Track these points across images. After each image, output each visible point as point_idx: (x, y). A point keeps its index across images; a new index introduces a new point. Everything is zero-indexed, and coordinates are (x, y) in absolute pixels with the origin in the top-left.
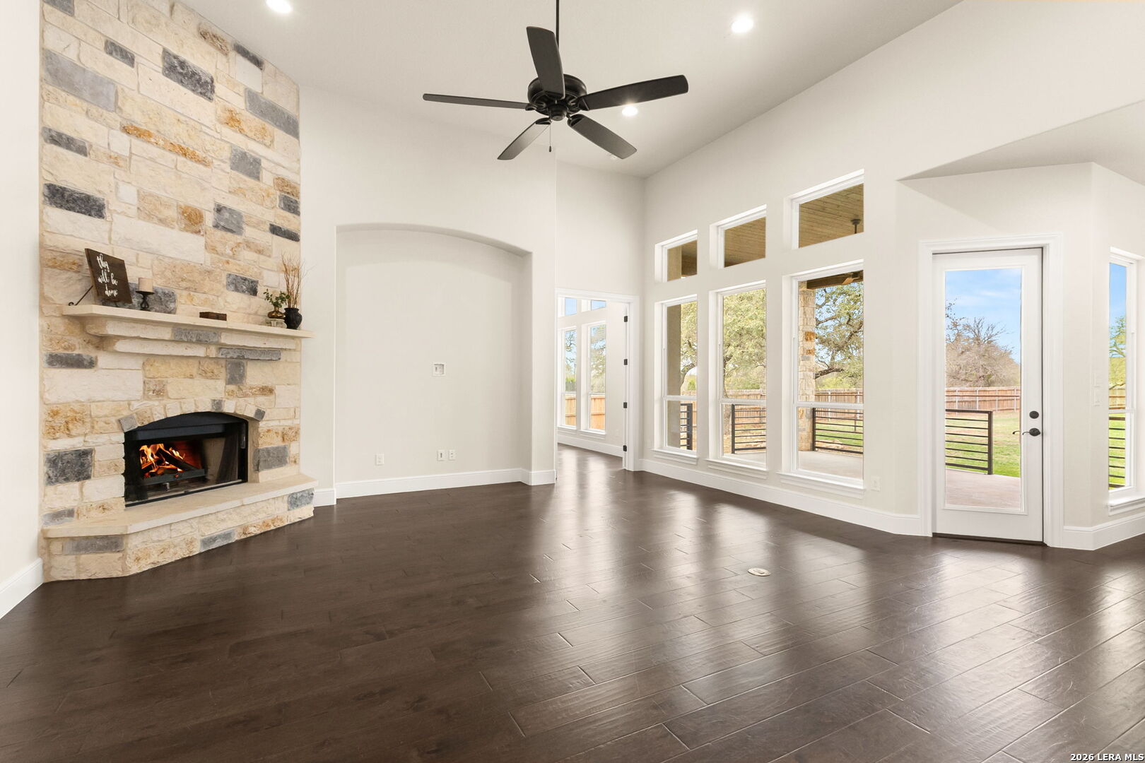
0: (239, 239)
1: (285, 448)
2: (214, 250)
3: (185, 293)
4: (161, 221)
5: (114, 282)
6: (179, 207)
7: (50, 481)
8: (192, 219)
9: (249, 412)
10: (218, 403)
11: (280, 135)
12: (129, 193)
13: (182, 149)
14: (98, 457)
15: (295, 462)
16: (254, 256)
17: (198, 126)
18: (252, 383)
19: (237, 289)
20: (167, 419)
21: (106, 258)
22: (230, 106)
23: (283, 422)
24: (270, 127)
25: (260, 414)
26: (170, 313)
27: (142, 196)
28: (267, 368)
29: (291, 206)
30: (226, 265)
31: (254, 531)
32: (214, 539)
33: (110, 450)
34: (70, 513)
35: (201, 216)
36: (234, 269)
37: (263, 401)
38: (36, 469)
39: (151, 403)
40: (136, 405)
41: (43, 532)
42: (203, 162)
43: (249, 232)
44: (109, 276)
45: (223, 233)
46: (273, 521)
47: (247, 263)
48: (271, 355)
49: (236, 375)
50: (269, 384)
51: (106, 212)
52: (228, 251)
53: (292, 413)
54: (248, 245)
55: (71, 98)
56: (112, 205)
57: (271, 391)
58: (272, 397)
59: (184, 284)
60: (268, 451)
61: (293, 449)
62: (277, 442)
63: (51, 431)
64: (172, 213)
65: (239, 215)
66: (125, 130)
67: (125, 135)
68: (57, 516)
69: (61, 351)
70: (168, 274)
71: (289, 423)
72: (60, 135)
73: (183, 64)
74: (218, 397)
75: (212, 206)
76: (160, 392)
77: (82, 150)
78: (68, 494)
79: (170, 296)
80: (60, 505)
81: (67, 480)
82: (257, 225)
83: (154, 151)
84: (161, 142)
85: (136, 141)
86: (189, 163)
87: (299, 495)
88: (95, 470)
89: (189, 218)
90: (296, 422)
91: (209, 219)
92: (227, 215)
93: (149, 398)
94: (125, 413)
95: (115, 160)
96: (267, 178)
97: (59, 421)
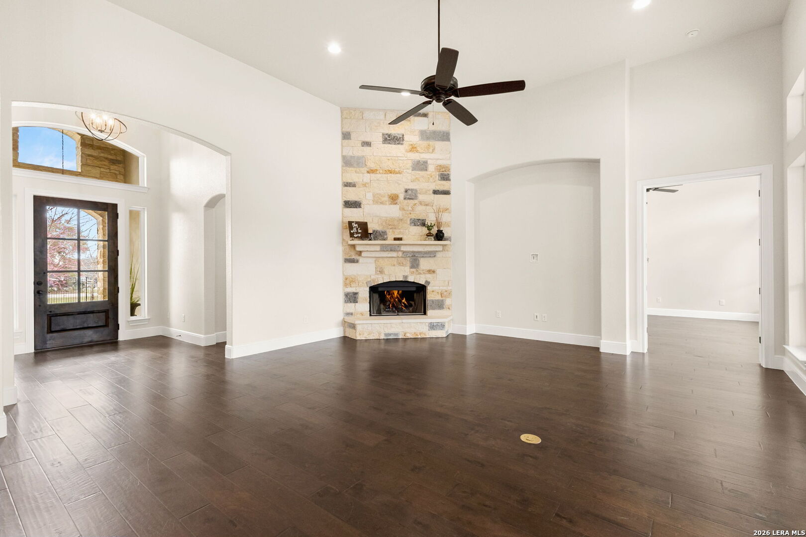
0: (416, 201)
1: (442, 301)
2: (403, 209)
3: (391, 230)
4: (382, 203)
5: (360, 231)
6: (388, 195)
7: (346, 302)
8: (394, 199)
9: (423, 282)
10: (406, 277)
11: (439, 145)
12: (370, 196)
13: (389, 171)
14: (360, 296)
15: (449, 308)
16: (424, 207)
17: (396, 158)
18: (423, 268)
19: (415, 225)
20: (384, 283)
21: (356, 223)
22: (411, 143)
23: (441, 288)
24: (432, 143)
25: (428, 283)
26: (385, 240)
27: (374, 196)
28: (431, 260)
29: (445, 177)
30: (409, 215)
31: (409, 336)
32: (390, 335)
33: (364, 293)
34: (352, 314)
35: (398, 196)
36: (413, 216)
37: (429, 277)
38: (341, 298)
39: (378, 276)
40: (373, 277)
41: (344, 318)
42: (399, 173)
43: (421, 197)
44: (357, 229)
45: (409, 201)
46: (420, 334)
47: (420, 212)
48: (432, 254)
49: (415, 264)
50: (433, 269)
51: (362, 206)
52: (410, 209)
53: (447, 283)
54: (421, 203)
55: (351, 169)
56: (364, 203)
57: (434, 272)
58: (434, 275)
59: (390, 227)
60: (433, 301)
61: (448, 302)
62: (438, 297)
63: (346, 285)
64: (386, 199)
65: (416, 190)
66: (368, 172)
67: (368, 174)
68: (348, 314)
69: (348, 257)
70: (384, 224)
71: (445, 288)
72: (347, 183)
73: (389, 136)
74: (406, 274)
75: (403, 190)
76: (381, 272)
77: (354, 186)
78: (351, 307)
79: (385, 233)
80: (348, 311)
81: (351, 302)
82: (426, 193)
83: (379, 176)
84: (381, 171)
85: (372, 175)
86: (393, 175)
87: (435, 324)
88: (359, 300)
89: (392, 199)
90: (450, 288)
91: (401, 196)
92: (410, 192)
93: (378, 274)
94: (369, 280)
95: (365, 185)
96: (431, 168)
97: (348, 282)
